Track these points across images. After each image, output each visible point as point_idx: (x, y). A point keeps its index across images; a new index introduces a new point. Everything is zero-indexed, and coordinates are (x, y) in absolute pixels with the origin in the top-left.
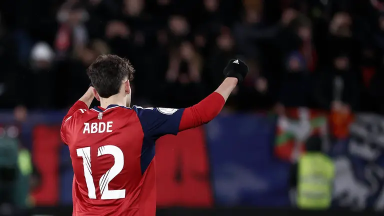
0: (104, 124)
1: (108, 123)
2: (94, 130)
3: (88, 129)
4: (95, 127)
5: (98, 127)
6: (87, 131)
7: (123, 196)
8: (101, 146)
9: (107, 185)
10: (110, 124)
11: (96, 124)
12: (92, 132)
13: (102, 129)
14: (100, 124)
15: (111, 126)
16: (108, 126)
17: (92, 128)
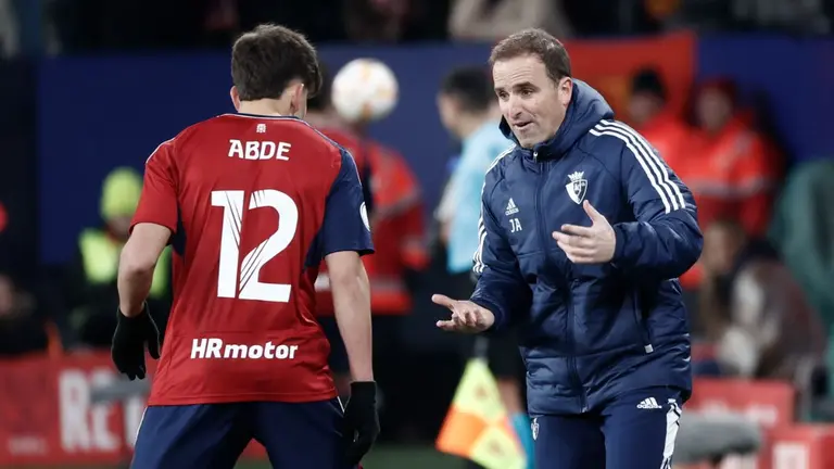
0: (272, 145)
1: (281, 144)
2: (253, 153)
3: (240, 151)
4: (255, 149)
5: (260, 149)
6: (236, 154)
7: (286, 298)
8: (258, 190)
9: (257, 272)
10: (284, 147)
11: (257, 144)
12: (248, 157)
13: (267, 153)
14: (264, 144)
15: (287, 151)
16: (281, 149)
17: (248, 150)
